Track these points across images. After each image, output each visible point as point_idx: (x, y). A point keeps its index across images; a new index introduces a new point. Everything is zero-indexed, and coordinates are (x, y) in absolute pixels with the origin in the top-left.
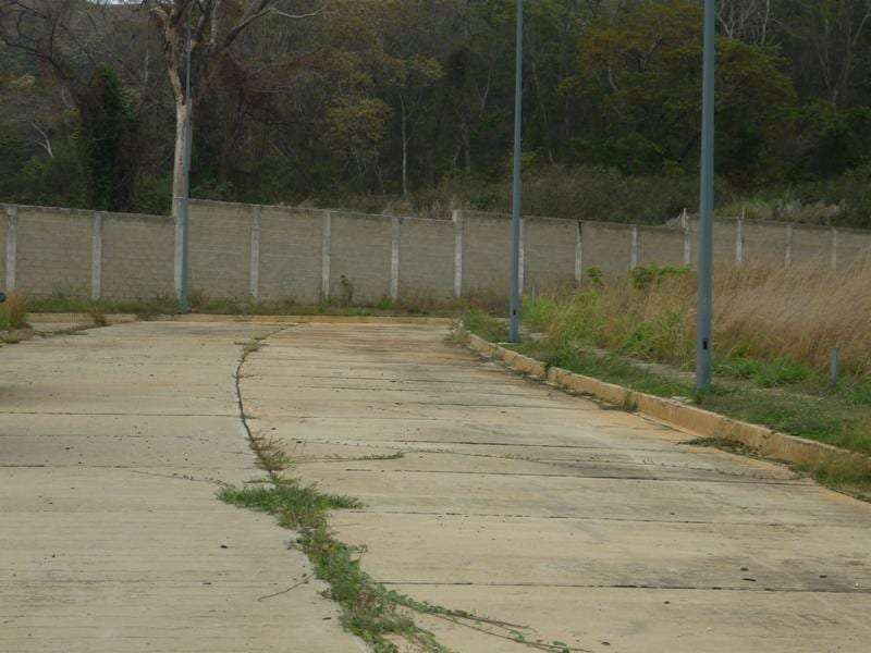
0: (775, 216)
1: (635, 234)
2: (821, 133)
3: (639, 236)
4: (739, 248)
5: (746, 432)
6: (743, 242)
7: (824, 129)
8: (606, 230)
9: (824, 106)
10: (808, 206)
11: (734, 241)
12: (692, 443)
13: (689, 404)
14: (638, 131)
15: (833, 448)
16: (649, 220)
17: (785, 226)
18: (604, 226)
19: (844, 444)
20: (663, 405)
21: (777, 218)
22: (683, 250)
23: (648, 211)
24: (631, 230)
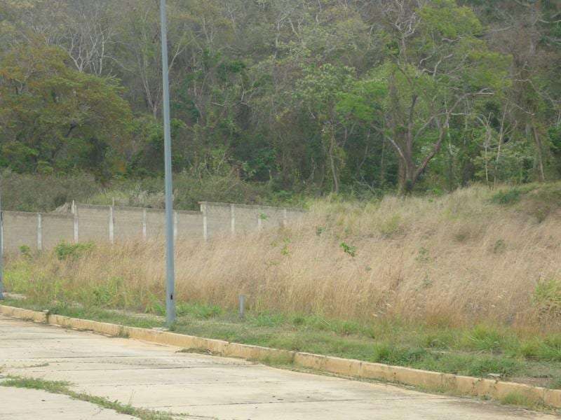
0: (131, 203)
1: (40, 219)
2: (147, 139)
3: (42, 220)
4: (111, 227)
5: (212, 344)
6: (114, 222)
7: (150, 136)
8: (19, 217)
9: (149, 120)
10: (152, 194)
11: (108, 223)
12: (182, 351)
13: (167, 331)
14: (17, 139)
15: (267, 348)
16: (43, 208)
17: (142, 210)
18: (18, 214)
19: (273, 346)
20: (150, 333)
21: (133, 205)
22: (73, 229)
23: (40, 201)
24: (36, 216)
